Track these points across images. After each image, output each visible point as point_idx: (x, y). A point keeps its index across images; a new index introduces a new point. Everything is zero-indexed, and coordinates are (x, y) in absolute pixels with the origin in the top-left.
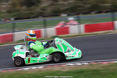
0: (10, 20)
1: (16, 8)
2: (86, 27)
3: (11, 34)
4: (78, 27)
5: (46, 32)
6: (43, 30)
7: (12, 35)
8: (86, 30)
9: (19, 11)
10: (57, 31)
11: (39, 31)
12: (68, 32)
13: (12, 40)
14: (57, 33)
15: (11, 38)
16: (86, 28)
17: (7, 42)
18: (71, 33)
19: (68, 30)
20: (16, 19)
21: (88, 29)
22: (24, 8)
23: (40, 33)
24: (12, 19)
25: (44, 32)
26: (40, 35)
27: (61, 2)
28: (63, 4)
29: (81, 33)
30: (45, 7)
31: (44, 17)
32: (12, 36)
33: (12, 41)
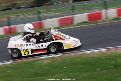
0: (68, 3)
5: (106, 13)
6: (103, 12)
7: (72, 17)
10: (118, 13)
11: (100, 13)
13: (72, 23)
15: (70, 21)
17: (66, 25)
23: (101, 15)
25: (105, 14)
26: (101, 16)
32: (72, 19)
33: (72, 24)
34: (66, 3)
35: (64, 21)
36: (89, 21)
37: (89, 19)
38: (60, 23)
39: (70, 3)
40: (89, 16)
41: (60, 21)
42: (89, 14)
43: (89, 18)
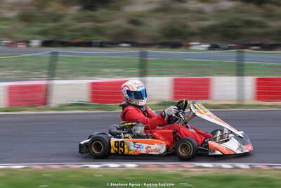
1: (49, 10)
2: (258, 84)
3: (43, 82)
4: (238, 81)
7: (47, 86)
8: (258, 93)
9: (57, 18)
10: (175, 89)
12: (207, 94)
13: (44, 102)
14: (176, 93)
15: (41, 96)
16: (258, 88)
18: (216, 98)
19: (208, 89)
20: (46, 44)
21: (266, 89)
22: (74, 10)
24: (36, 43)
27: (193, 5)
28: (200, 12)
29: (243, 100)
30: (141, 15)
31: (134, 45)
32: (46, 91)
33: (45, 104)
34: (21, 46)
35: (23, 93)
36: (94, 101)
37: (93, 97)
38: (10, 97)
39: (35, 47)
40: (93, 88)
41: (10, 93)
42: (94, 84)
43: (94, 93)
